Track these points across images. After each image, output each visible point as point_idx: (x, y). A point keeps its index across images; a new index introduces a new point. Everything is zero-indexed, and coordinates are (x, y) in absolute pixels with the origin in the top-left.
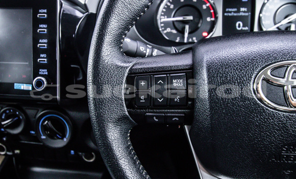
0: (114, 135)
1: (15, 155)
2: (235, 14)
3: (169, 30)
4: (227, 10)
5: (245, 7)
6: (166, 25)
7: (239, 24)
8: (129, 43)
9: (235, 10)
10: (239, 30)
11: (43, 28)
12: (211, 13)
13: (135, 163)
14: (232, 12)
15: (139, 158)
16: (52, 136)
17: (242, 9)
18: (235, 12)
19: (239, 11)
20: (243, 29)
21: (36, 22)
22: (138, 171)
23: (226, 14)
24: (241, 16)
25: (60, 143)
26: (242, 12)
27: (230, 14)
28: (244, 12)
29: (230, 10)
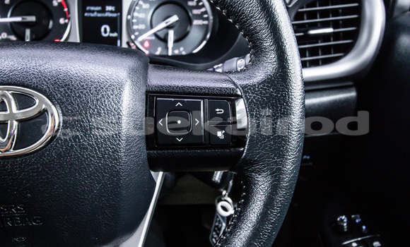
2: (99, 15)
3: (4, 35)
4: (88, 8)
5: (112, 5)
7: (105, 29)
9: (99, 8)
10: (105, 37)
12: (65, 12)
14: (94, 11)
17: (109, 8)
18: (98, 12)
19: (103, 11)
20: (112, 35)
23: (86, 14)
24: (107, 17)
26: (108, 11)
27: (92, 15)
28: (111, 12)
29: (92, 8)
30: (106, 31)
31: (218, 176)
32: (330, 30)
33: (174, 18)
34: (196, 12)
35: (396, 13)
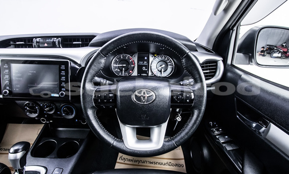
0: (90, 113)
1: (50, 123)
3: (116, 70)
4: (139, 62)
5: (146, 61)
6: (116, 68)
8: (97, 79)
11: (63, 73)
12: (133, 63)
13: (97, 122)
15: (99, 120)
16: (67, 114)
18: (142, 63)
19: (144, 63)
20: (146, 70)
21: (60, 70)
22: (98, 124)
23: (139, 64)
24: (145, 65)
25: (71, 117)
28: (146, 63)
30: (144, 69)
31: (178, 110)
32: (208, 71)
33: (164, 66)
34: (169, 64)
35: (227, 66)
